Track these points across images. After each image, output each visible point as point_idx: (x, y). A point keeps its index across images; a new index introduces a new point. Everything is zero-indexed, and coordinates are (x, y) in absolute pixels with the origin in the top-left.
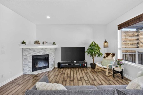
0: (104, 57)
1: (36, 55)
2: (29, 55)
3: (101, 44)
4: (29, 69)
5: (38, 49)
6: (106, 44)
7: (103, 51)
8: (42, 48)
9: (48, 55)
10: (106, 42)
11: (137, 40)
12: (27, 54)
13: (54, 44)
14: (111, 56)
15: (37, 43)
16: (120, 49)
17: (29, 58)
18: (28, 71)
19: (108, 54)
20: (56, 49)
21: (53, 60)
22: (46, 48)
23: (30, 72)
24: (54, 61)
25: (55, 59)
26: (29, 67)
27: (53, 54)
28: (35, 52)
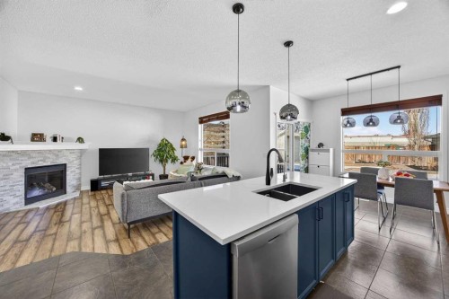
0: (182, 163)
1: (33, 166)
2: (18, 166)
3: (176, 143)
4: (17, 200)
5: (39, 152)
6: (184, 143)
7: (179, 153)
8: (50, 151)
9: (65, 165)
10: (183, 140)
11: (223, 137)
12: (10, 164)
13: (80, 140)
14: (190, 159)
15: (38, 137)
16: (201, 150)
17: (15, 174)
18: (14, 204)
19: (186, 158)
20: (82, 152)
21: (77, 176)
22: (60, 151)
23: (18, 206)
24: (79, 179)
25: (81, 173)
26: (15, 196)
27: (77, 162)
28: (32, 160)
